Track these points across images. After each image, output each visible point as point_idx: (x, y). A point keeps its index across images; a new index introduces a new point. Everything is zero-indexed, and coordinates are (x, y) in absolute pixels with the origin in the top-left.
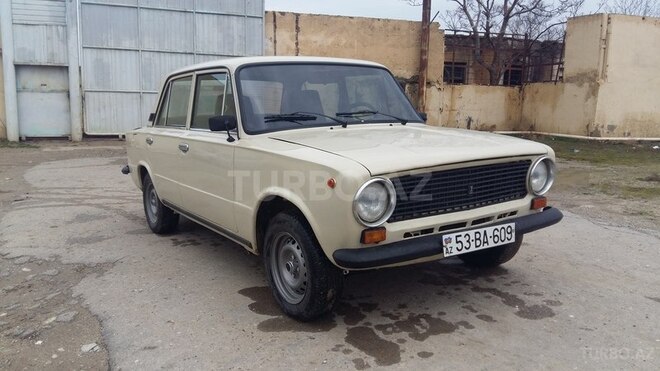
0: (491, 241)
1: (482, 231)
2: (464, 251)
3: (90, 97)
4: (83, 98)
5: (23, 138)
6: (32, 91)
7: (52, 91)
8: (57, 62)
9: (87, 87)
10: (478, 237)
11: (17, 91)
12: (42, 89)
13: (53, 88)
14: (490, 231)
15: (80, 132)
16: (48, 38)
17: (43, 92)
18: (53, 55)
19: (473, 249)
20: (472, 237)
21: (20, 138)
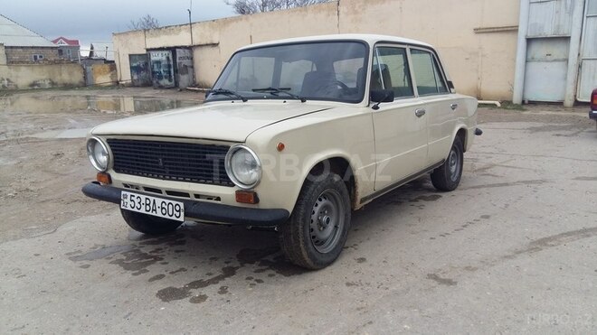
0: (159, 210)
1: (152, 198)
2: (135, 210)
3: (586, 65)
4: (580, 67)
5: (526, 102)
6: (539, 61)
7: (555, 60)
8: (561, 34)
9: (585, 55)
10: (148, 202)
11: (526, 61)
12: (548, 58)
13: (555, 57)
14: (159, 201)
15: (572, 98)
16: (557, 12)
17: (547, 61)
18: (558, 27)
19: (143, 211)
20: (143, 201)
21: (523, 102)
